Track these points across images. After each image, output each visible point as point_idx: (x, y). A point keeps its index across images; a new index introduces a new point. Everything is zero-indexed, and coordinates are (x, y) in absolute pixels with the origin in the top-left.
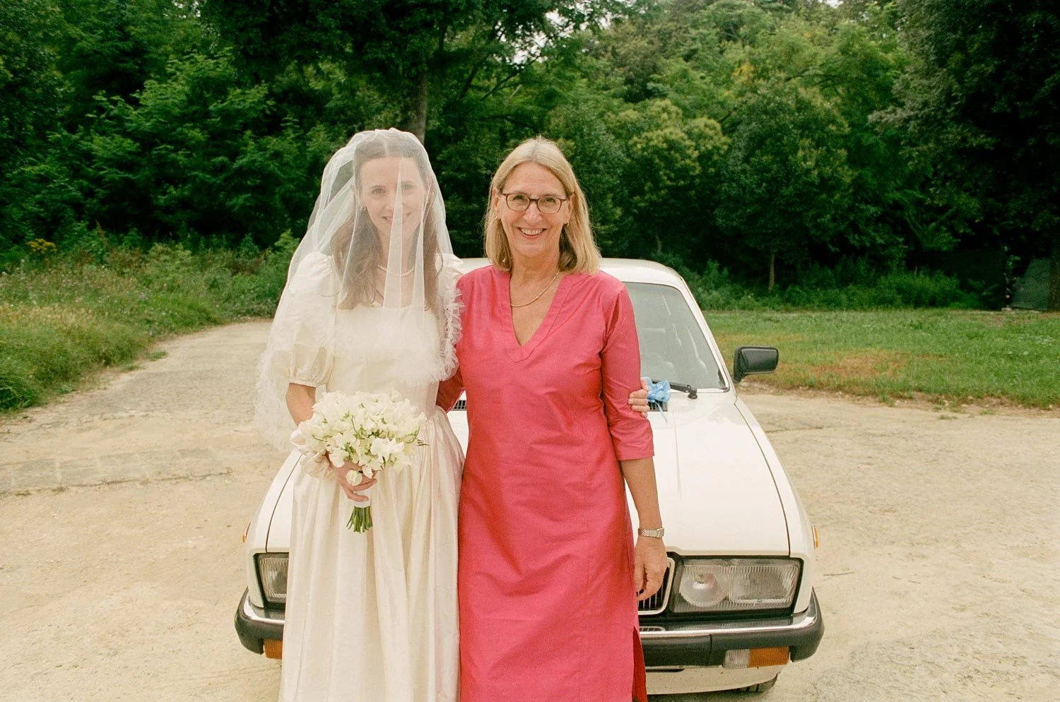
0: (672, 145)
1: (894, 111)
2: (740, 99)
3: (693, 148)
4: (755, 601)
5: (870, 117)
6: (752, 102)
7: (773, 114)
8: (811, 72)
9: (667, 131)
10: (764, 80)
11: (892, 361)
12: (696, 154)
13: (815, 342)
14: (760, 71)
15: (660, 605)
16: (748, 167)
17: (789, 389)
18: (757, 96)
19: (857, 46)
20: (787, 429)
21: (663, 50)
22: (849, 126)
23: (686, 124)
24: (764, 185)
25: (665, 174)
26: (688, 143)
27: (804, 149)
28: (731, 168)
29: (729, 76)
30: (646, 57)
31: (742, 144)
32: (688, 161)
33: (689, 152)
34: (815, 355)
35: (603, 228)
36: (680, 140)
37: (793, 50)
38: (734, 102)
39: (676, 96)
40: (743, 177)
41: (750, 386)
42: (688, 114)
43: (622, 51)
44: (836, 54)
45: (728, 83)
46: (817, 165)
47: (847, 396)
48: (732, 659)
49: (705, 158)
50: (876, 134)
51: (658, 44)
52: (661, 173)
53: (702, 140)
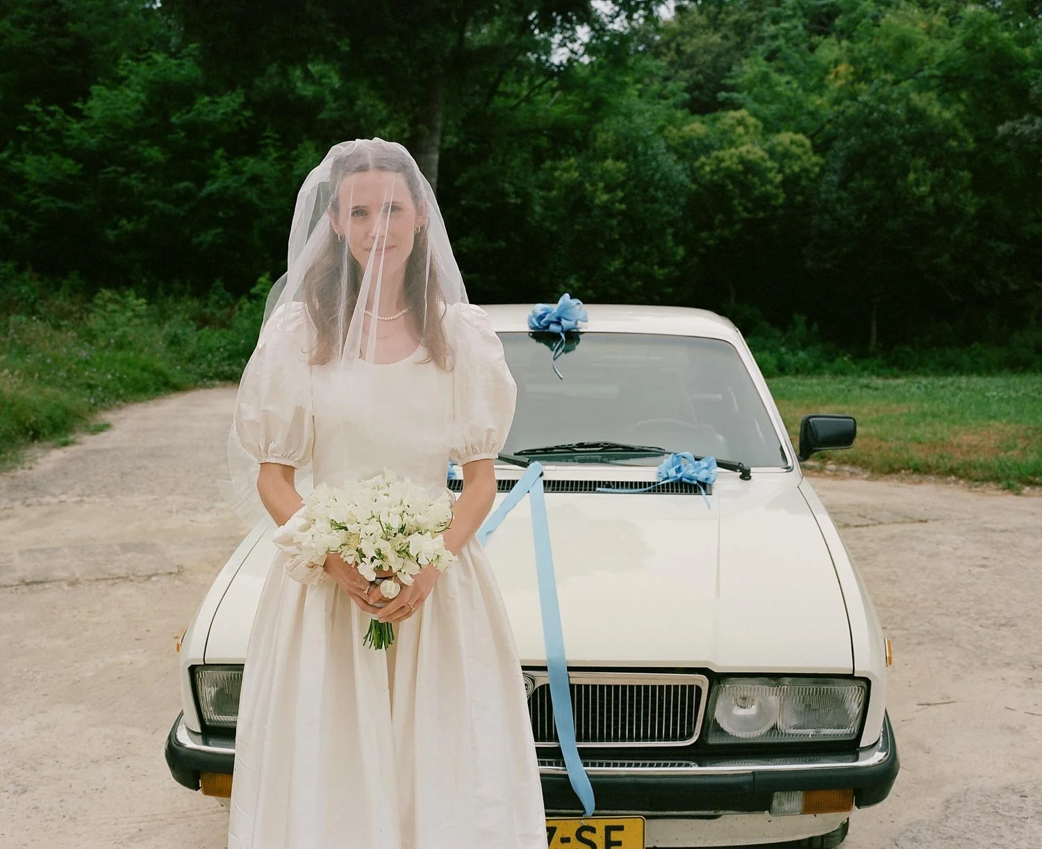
0: (750, 167)
1: (1032, 122)
2: (836, 108)
3: (775, 171)
4: (811, 732)
5: (1000, 129)
6: (851, 111)
7: (876, 126)
8: (926, 72)
9: (743, 149)
10: (866, 83)
11: (1022, 437)
12: (779, 178)
13: (924, 415)
14: (860, 72)
15: (690, 735)
16: (844, 194)
17: (888, 473)
18: (856, 104)
19: (986, 40)
20: (880, 523)
21: (739, 47)
22: (974, 142)
23: (767, 140)
24: (865, 216)
25: (740, 204)
26: (769, 164)
27: (916, 171)
28: (823, 196)
29: (822, 79)
30: (719, 55)
31: (838, 165)
32: (769, 187)
33: (771, 175)
34: (922, 431)
35: (661, 272)
36: (759, 161)
37: (904, 44)
38: (828, 112)
39: (756, 106)
40: (839, 207)
41: (837, 470)
42: (770, 127)
43: (689, 49)
44: (959, 48)
45: (820, 88)
46: (932, 192)
47: (962, 482)
48: (780, 804)
49: (790, 183)
50: (1008, 150)
51: (734, 39)
52: (736, 202)
53: (786, 161)
